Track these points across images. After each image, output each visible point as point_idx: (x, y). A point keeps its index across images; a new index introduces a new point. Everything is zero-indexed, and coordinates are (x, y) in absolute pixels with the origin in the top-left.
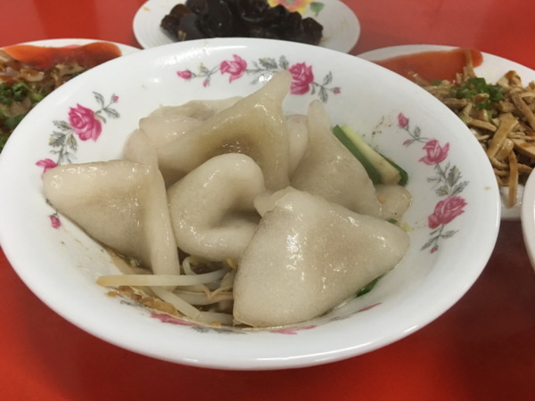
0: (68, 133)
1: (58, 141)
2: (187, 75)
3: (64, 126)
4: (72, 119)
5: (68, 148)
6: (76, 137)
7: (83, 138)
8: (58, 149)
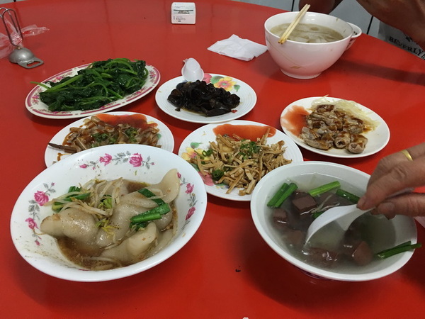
0: (35, 205)
1: (32, 209)
2: (85, 166)
3: (33, 202)
4: (36, 198)
5: (36, 211)
6: (39, 205)
7: (41, 205)
8: (32, 212)
